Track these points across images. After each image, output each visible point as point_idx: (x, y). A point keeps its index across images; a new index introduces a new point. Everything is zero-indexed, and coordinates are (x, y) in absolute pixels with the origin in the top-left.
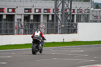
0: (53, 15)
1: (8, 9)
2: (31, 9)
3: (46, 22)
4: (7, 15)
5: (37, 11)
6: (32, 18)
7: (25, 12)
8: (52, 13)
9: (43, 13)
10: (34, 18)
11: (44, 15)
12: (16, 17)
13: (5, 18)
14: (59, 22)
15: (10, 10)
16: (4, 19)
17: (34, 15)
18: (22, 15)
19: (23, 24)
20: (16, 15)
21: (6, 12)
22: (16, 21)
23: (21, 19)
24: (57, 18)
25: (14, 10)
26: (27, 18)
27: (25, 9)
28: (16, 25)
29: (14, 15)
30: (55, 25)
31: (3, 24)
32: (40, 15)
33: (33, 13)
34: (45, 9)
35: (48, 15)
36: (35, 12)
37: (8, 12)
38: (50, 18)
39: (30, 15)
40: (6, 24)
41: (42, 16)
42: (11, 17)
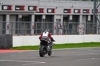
0: (92, 16)
1: (48, 9)
2: (70, 10)
3: (85, 22)
4: (47, 16)
5: (76, 11)
6: (71, 18)
7: (64, 13)
8: (91, 13)
9: (82, 13)
10: (73, 18)
11: (83, 15)
12: (56, 18)
13: (45, 18)
14: (98, 22)
15: (50, 11)
16: (44, 20)
17: (73, 16)
18: (61, 15)
19: (62, 25)
20: (55, 16)
21: (45, 13)
22: (55, 21)
23: (60, 20)
24: (96, 18)
25: (53, 10)
26: (66, 18)
27: (65, 10)
28: (55, 25)
29: (53, 15)
30: (94, 26)
31: (42, 24)
32: (79, 15)
33: (72, 13)
34: (84, 10)
35: (87, 16)
36: (74, 13)
37: (48, 12)
38: (89, 19)
39: (69, 15)
40: (46, 24)
41: (81, 17)
42: (50, 18)
